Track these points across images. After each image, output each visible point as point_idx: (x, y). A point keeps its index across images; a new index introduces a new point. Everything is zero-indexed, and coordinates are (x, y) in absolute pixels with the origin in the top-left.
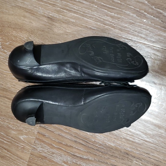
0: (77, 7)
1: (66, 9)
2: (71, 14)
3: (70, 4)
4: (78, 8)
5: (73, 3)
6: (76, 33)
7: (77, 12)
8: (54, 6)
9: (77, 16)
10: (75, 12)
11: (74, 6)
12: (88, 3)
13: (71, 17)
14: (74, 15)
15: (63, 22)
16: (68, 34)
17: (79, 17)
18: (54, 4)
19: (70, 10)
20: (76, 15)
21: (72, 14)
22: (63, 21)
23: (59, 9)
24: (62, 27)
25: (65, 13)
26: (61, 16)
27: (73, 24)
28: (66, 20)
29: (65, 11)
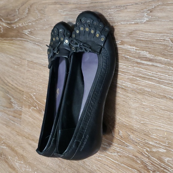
0: (150, 73)
1: (139, 76)
2: (145, 82)
3: (143, 70)
4: (152, 74)
5: (146, 67)
6: (153, 106)
7: (152, 79)
8: (126, 74)
9: (152, 83)
10: (149, 79)
11: (147, 71)
12: (163, 66)
13: (146, 85)
14: (148, 83)
15: (138, 93)
16: (144, 107)
17: (154, 84)
18: (126, 72)
19: (143, 77)
20: (150, 83)
21: (147, 81)
22: (138, 91)
23: (132, 77)
24: (138, 99)
25: (138, 81)
26: (135, 85)
27: (148, 94)
28: (140, 90)
29: (138, 79)
